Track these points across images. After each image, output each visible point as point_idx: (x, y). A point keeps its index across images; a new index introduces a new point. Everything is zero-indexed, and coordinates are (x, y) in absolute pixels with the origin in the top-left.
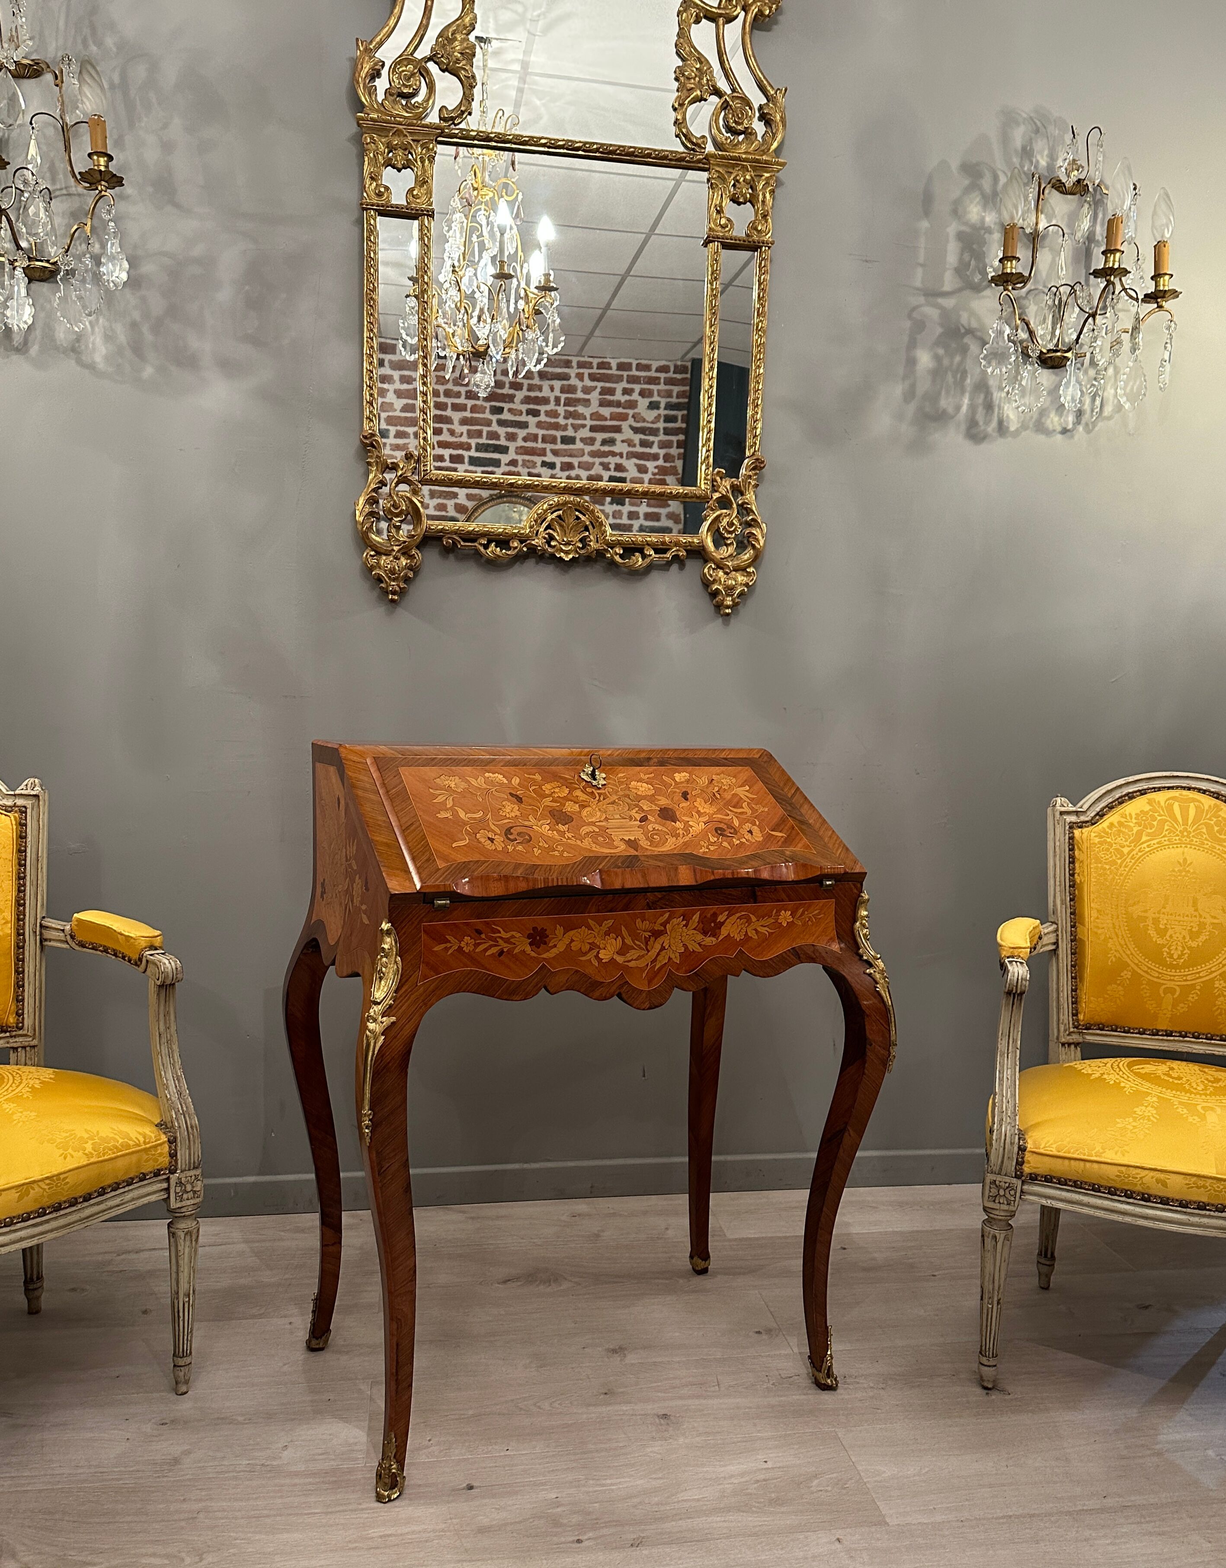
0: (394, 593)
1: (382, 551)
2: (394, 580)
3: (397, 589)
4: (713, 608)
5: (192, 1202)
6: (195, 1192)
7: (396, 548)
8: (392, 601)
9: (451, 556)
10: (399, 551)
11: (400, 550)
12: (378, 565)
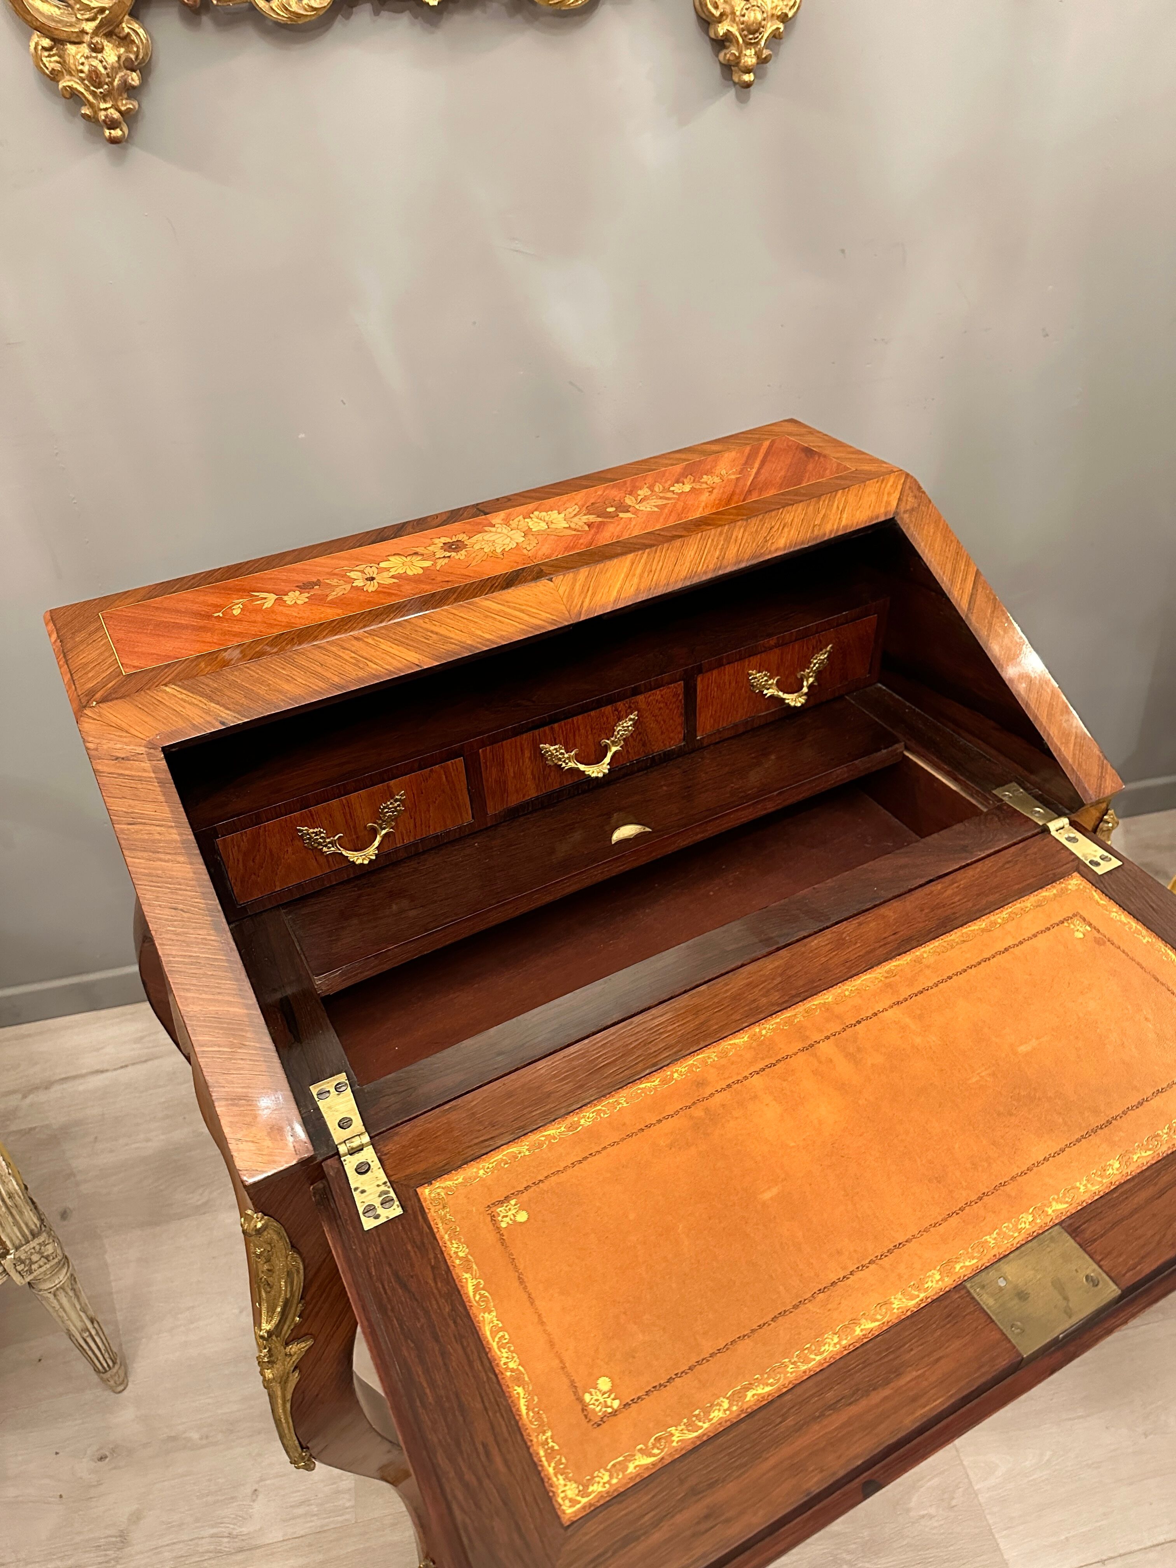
0: (112, 124)
1: (63, 36)
2: (104, 97)
3: (116, 115)
4: (717, 69)
5: (48, 1266)
6: (47, 1258)
7: (90, 27)
8: (113, 141)
9: (205, 19)
10: (96, 32)
11: (98, 28)
12: (66, 69)
